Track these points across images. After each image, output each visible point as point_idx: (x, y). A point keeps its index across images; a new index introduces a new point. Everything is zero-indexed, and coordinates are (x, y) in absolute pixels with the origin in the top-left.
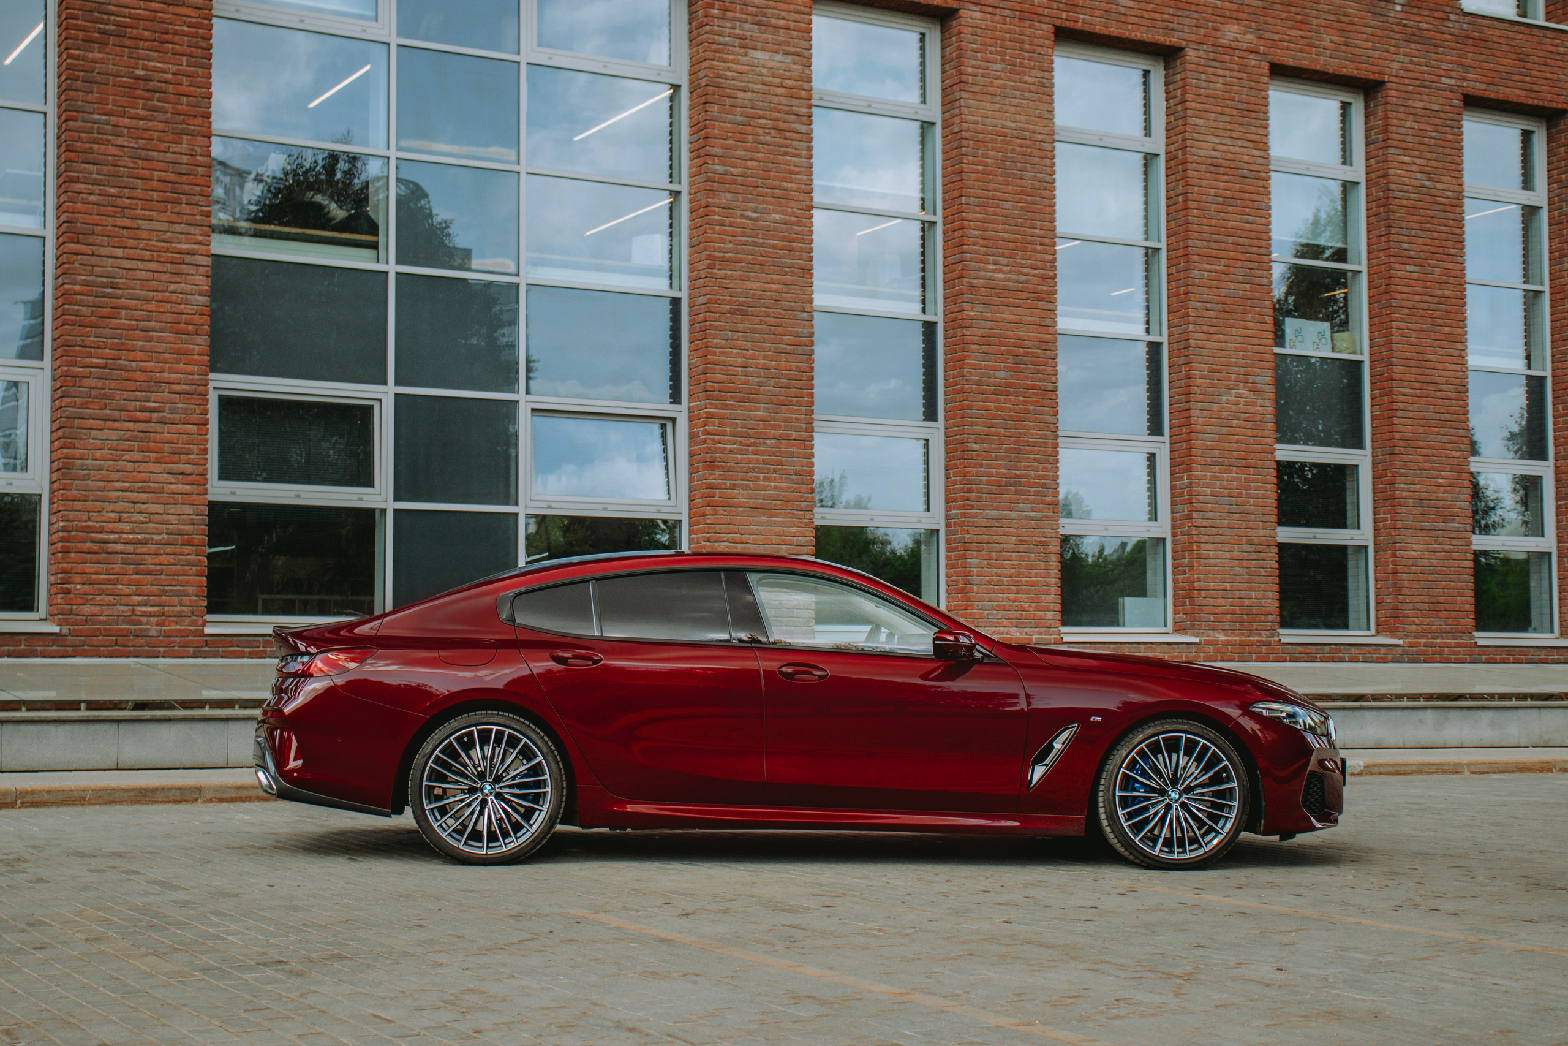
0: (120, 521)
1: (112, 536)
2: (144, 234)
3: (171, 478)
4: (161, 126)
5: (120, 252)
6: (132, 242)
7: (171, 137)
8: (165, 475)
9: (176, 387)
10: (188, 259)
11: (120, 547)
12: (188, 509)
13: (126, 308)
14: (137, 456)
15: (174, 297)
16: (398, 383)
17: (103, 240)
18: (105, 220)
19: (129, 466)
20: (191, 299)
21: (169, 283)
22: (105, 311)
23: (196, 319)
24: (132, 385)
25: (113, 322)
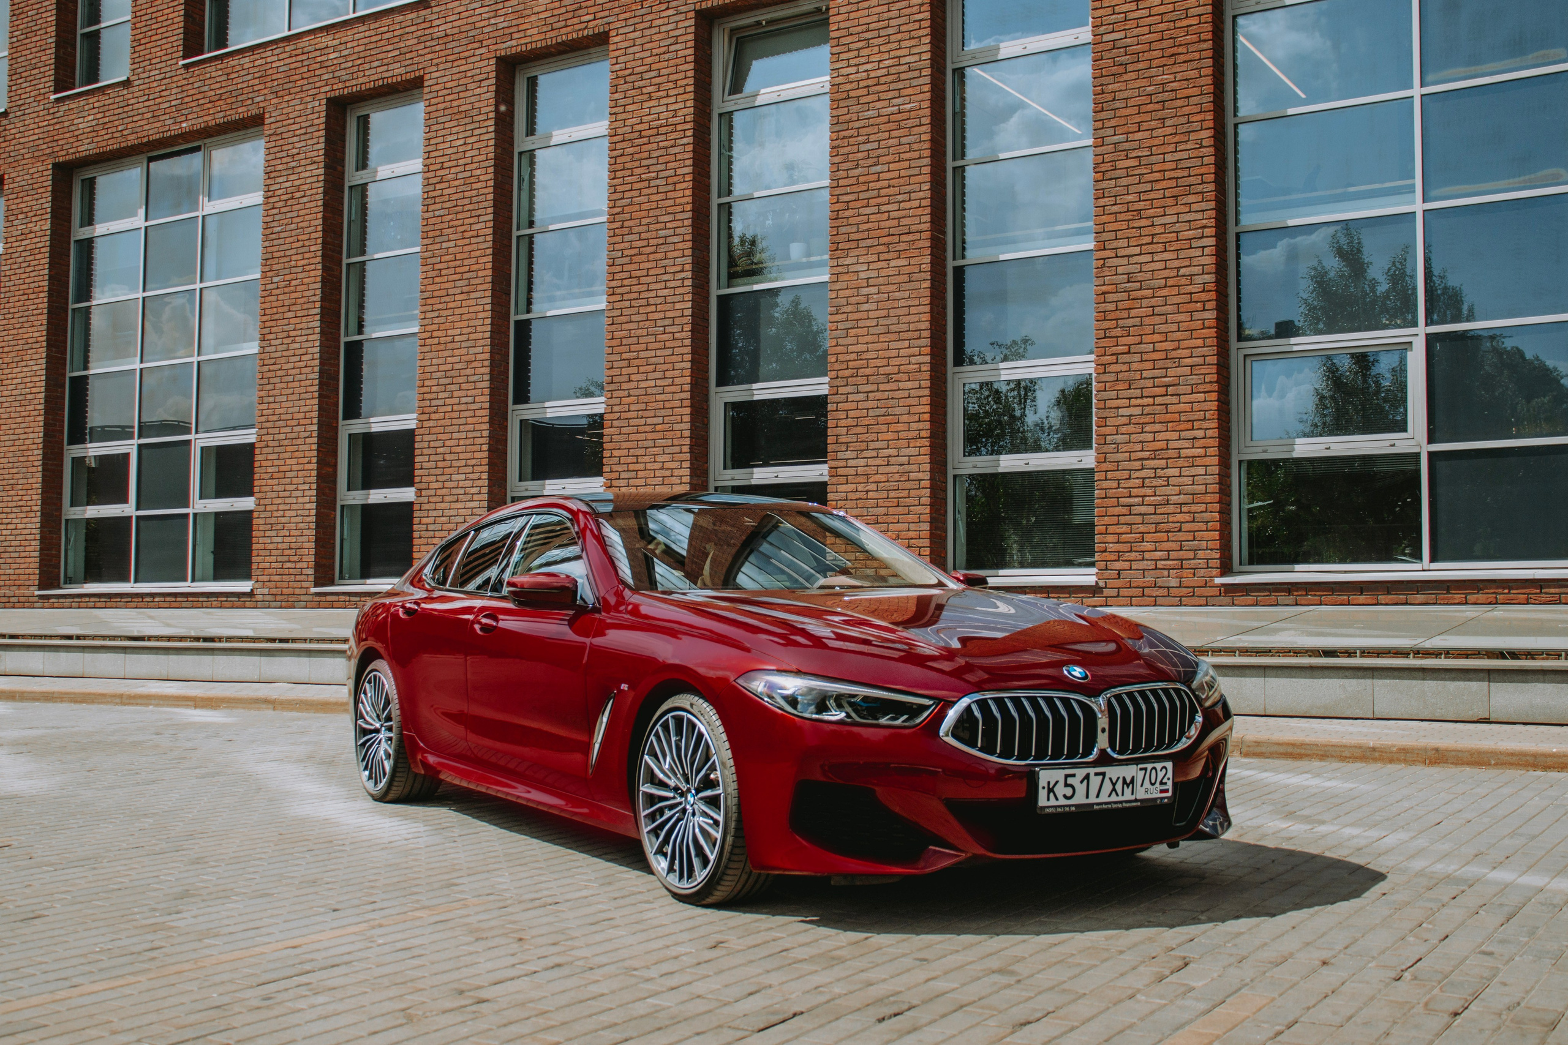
0: (1143, 486)
1: (1136, 500)
2: (1157, 230)
4: (1169, 131)
5: (1137, 250)
6: (1148, 239)
7: (1177, 138)
8: (1181, 442)
9: (1188, 361)
10: (1194, 243)
11: (1143, 509)
12: (1202, 471)
13: (1144, 298)
14: (1157, 427)
15: (1183, 281)
16: (1429, 323)
17: (1124, 243)
18: (1124, 225)
19: (1150, 437)
20: (1199, 279)
21: (1178, 269)
22: (1127, 304)
23: (1204, 296)
24: (1149, 365)
25: (1133, 313)
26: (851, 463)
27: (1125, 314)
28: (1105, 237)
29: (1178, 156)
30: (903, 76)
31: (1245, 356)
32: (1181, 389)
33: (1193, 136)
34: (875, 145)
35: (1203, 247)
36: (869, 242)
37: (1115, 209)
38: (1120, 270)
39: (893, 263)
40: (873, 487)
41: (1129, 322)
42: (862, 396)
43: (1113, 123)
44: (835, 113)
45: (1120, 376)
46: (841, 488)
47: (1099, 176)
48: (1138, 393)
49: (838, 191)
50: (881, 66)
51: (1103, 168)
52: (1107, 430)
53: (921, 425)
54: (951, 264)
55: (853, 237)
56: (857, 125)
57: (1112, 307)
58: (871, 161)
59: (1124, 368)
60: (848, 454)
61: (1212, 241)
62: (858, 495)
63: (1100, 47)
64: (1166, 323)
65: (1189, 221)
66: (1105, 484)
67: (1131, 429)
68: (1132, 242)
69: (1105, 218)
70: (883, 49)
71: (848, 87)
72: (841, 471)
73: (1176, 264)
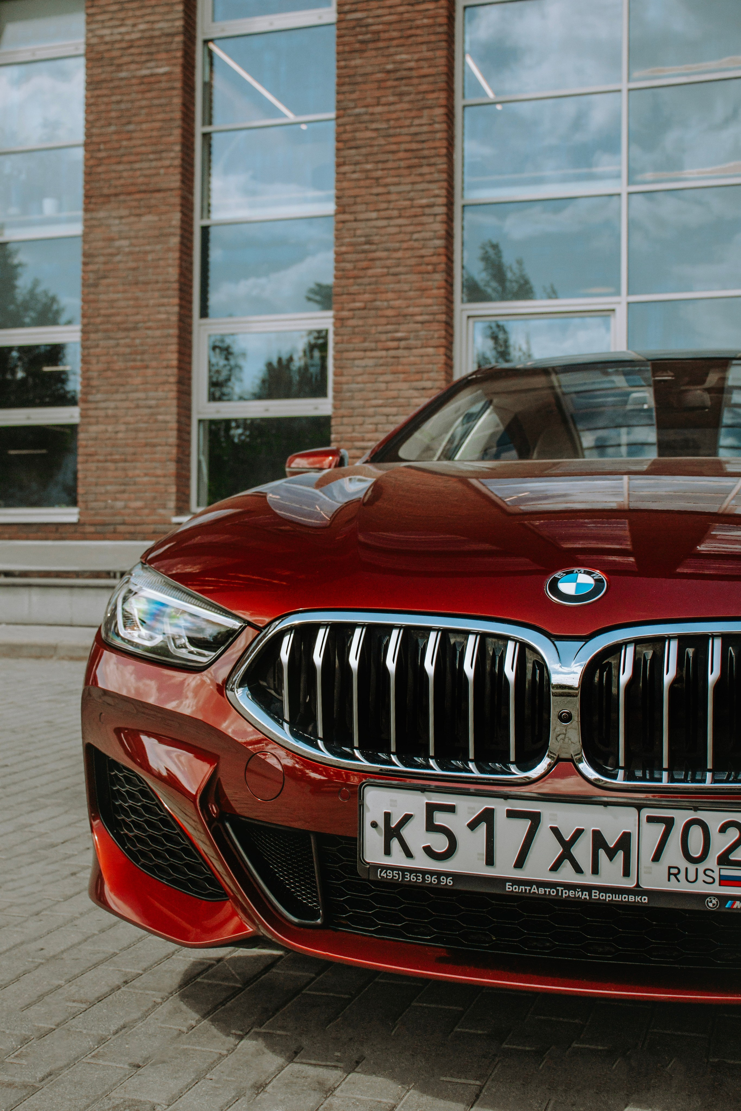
2: (393, 197)
3: (415, 393)
4: (406, 106)
5: (374, 215)
6: (384, 206)
7: (413, 114)
8: (411, 392)
9: (419, 318)
10: (427, 211)
13: (380, 259)
14: (389, 377)
15: (416, 244)
16: (629, 293)
17: (363, 207)
18: (363, 191)
19: (383, 386)
20: (431, 243)
21: (413, 233)
22: (364, 264)
23: (435, 259)
24: (383, 321)
25: (370, 272)
26: (102, 405)
27: (361, 273)
28: (345, 201)
29: (413, 130)
30: (156, 41)
31: (469, 317)
32: (412, 342)
33: (426, 112)
34: (129, 105)
35: (435, 215)
36: (122, 198)
37: (355, 176)
38: (359, 232)
39: (145, 218)
40: (122, 427)
41: (366, 280)
42: (112, 342)
43: (354, 96)
44: (90, 72)
45: (357, 330)
46: (93, 429)
47: (341, 145)
48: (373, 345)
49: (91, 148)
50: (136, 29)
51: (345, 136)
52: (343, 379)
53: (169, 371)
54: (198, 223)
55: (106, 191)
56: (111, 85)
57: (349, 266)
58: (124, 120)
59: (360, 322)
60: (99, 397)
61: (443, 210)
62: (108, 435)
63: (343, 25)
64: (399, 282)
65: (423, 190)
66: (341, 429)
67: (365, 378)
68: (371, 207)
69: (345, 184)
70: (138, 13)
71: (103, 48)
72: (91, 413)
73: (410, 229)
